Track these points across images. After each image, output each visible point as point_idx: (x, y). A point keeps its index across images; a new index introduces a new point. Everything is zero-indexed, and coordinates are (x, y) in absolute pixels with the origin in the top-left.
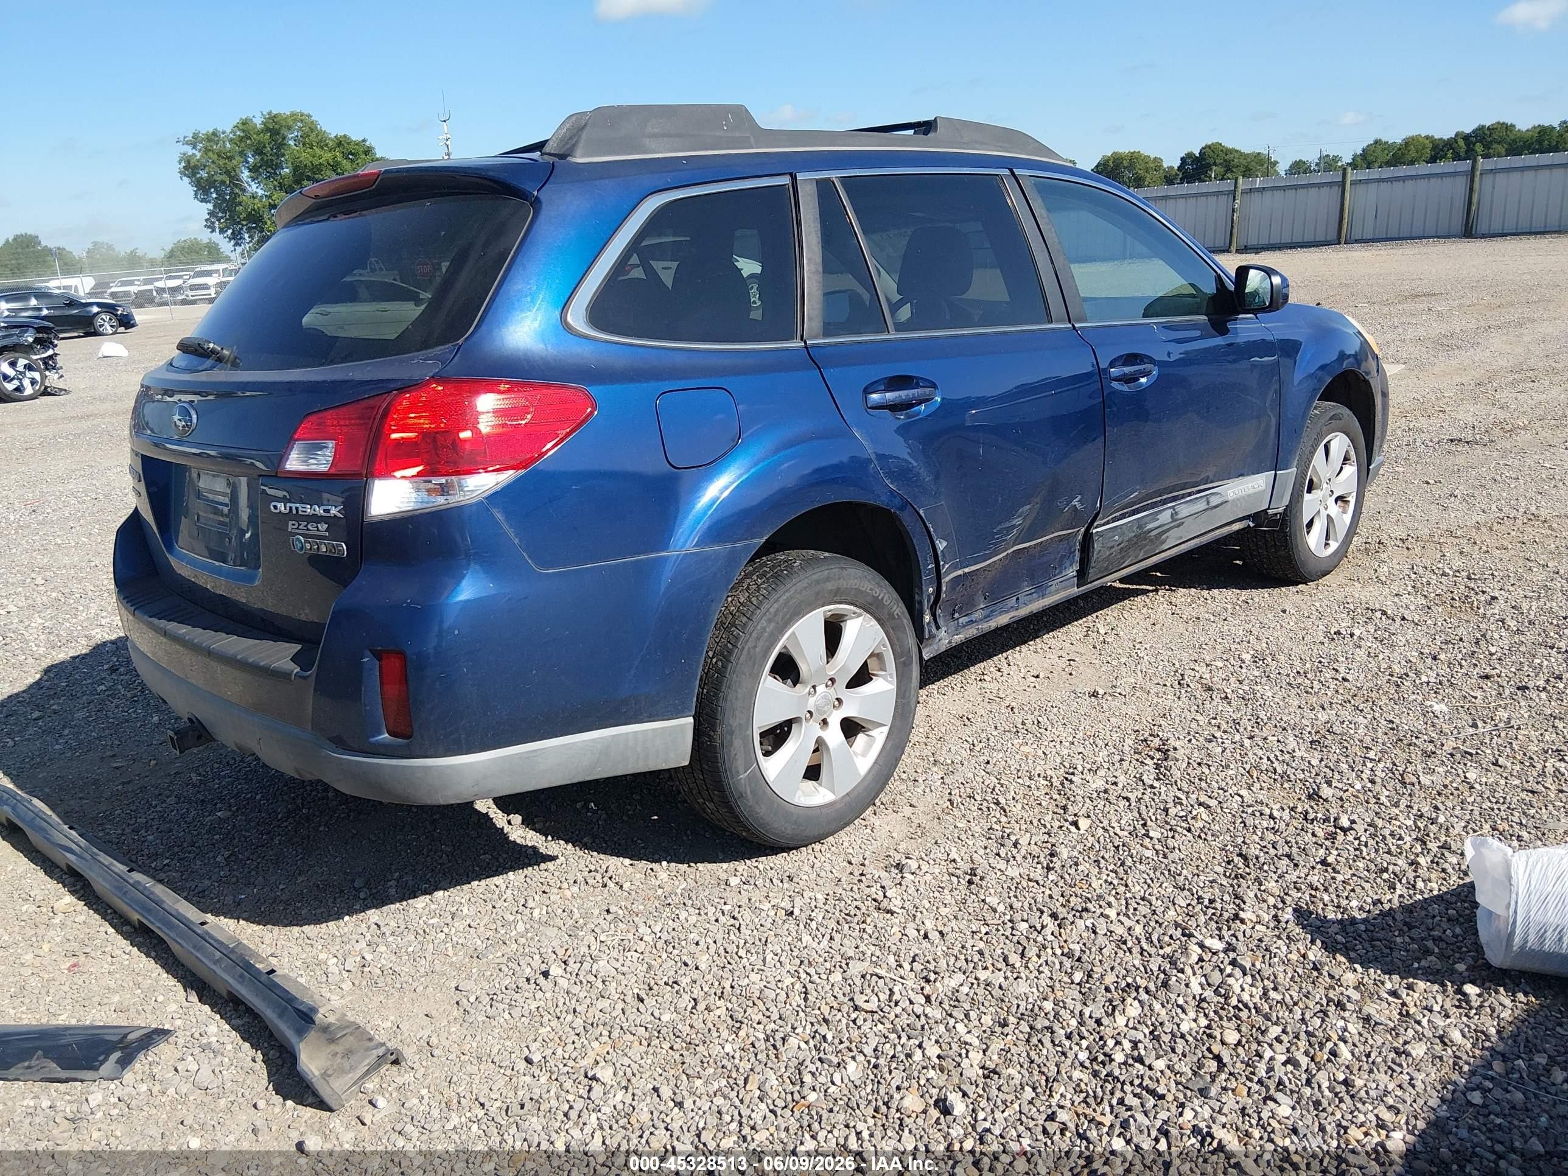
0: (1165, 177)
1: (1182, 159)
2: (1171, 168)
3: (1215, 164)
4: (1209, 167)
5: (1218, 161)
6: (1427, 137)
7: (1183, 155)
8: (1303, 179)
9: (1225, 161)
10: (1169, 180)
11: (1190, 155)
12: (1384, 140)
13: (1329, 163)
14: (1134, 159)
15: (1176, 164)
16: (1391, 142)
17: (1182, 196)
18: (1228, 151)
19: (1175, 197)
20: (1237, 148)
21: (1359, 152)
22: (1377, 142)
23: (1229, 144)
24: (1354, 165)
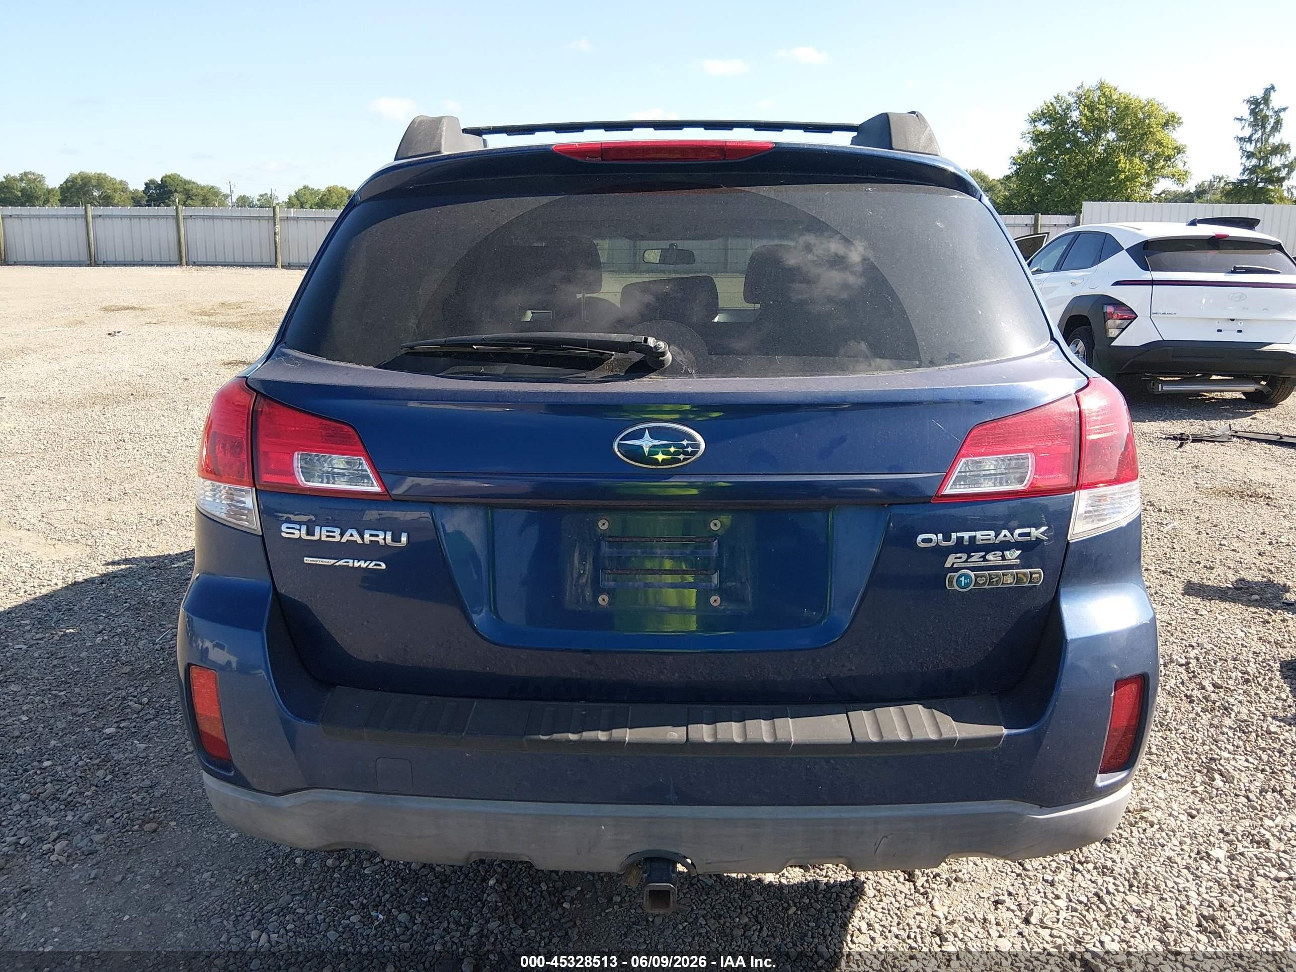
0: (132, 198)
1: (146, 184)
2: (136, 191)
3: (176, 191)
4: (171, 193)
5: (178, 189)
6: (342, 188)
7: (147, 181)
8: (246, 212)
9: (185, 189)
10: (136, 201)
11: (152, 182)
12: (311, 186)
13: (267, 202)
14: (101, 181)
15: (142, 188)
16: (316, 189)
17: (144, 217)
18: (186, 182)
19: (139, 217)
20: (194, 180)
21: (293, 194)
22: (305, 187)
23: (186, 175)
24: (290, 204)
